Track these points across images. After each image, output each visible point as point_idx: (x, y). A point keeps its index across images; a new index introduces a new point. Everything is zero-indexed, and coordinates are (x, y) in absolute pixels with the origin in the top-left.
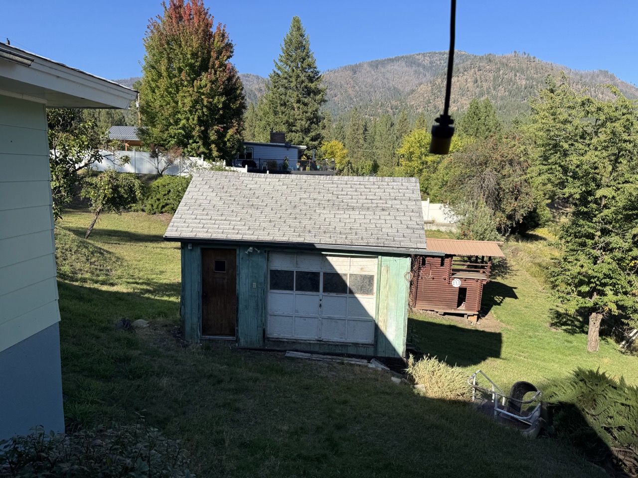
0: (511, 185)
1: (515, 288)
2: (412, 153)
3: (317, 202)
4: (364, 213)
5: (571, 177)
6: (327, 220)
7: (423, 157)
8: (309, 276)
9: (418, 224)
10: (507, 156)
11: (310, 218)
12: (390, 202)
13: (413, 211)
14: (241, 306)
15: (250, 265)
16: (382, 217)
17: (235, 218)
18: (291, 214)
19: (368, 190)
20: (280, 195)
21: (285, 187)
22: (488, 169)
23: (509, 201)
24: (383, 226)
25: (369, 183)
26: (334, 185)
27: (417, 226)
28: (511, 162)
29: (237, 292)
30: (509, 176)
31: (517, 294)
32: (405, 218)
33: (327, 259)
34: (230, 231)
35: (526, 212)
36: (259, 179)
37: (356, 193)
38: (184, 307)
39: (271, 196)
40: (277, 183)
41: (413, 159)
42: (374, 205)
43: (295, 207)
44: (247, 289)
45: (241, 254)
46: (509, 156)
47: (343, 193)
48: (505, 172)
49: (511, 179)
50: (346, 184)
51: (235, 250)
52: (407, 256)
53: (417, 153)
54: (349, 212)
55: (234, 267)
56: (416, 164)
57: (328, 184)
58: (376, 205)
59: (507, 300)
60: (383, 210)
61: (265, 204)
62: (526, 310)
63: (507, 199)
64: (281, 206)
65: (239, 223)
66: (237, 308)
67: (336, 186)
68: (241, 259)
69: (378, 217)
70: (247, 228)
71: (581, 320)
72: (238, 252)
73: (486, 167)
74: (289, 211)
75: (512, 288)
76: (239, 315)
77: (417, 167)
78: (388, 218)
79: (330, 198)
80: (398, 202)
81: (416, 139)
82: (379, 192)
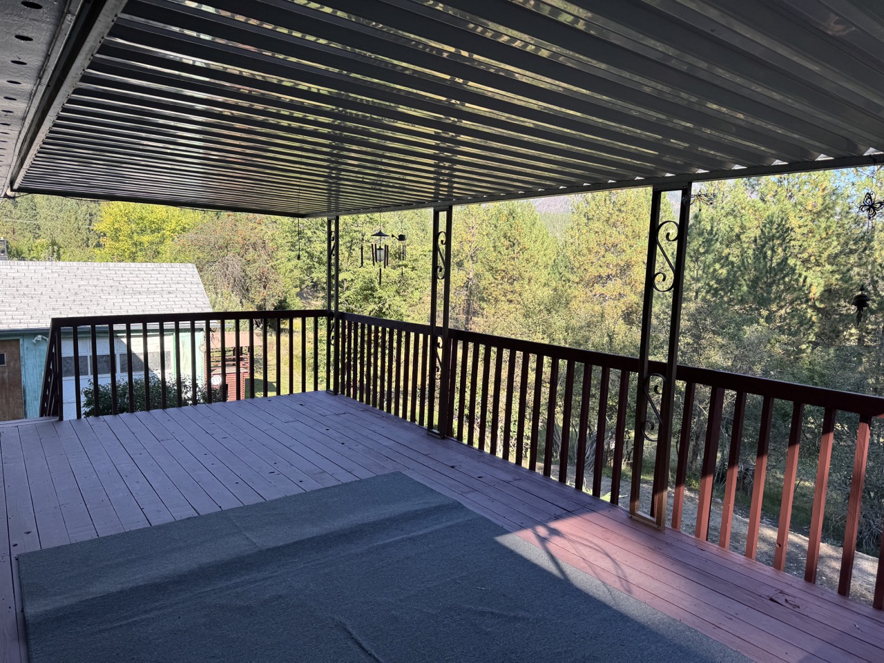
0: (258, 272)
2: (117, 230)
3: (100, 288)
4: (152, 296)
6: (116, 304)
7: (135, 237)
8: (104, 359)
9: (204, 304)
10: (249, 239)
11: (98, 304)
12: (174, 286)
13: (197, 293)
14: (28, 398)
15: (38, 354)
16: (171, 299)
17: (9, 309)
18: (74, 301)
19: (150, 276)
20: (54, 283)
21: (56, 275)
22: (230, 254)
23: (257, 289)
24: (173, 306)
25: (148, 269)
26: (111, 272)
27: (204, 305)
28: (254, 246)
29: (23, 384)
30: (255, 262)
32: (192, 299)
33: (122, 341)
34: (11, 321)
35: (277, 301)
36: (19, 268)
37: (137, 279)
39: (44, 284)
40: (45, 271)
41: (121, 238)
42: (159, 289)
43: (76, 294)
44: (35, 380)
45: (25, 344)
46: (251, 239)
47: (124, 279)
48: (249, 257)
49: (257, 265)
50: (125, 270)
51: (19, 340)
52: (200, 330)
53: (126, 229)
54: (136, 297)
55: (18, 359)
56: (125, 244)
57: (104, 270)
58: (161, 289)
60: (170, 293)
61: (40, 293)
63: (255, 288)
64: (60, 294)
65: (17, 313)
66: (25, 401)
67: (114, 272)
68: (25, 349)
69: (167, 300)
70: (29, 317)
72: (21, 342)
73: (228, 251)
74: (72, 298)
76: (27, 408)
77: (128, 249)
78: (176, 299)
79: (112, 284)
80: (181, 285)
82: (161, 278)
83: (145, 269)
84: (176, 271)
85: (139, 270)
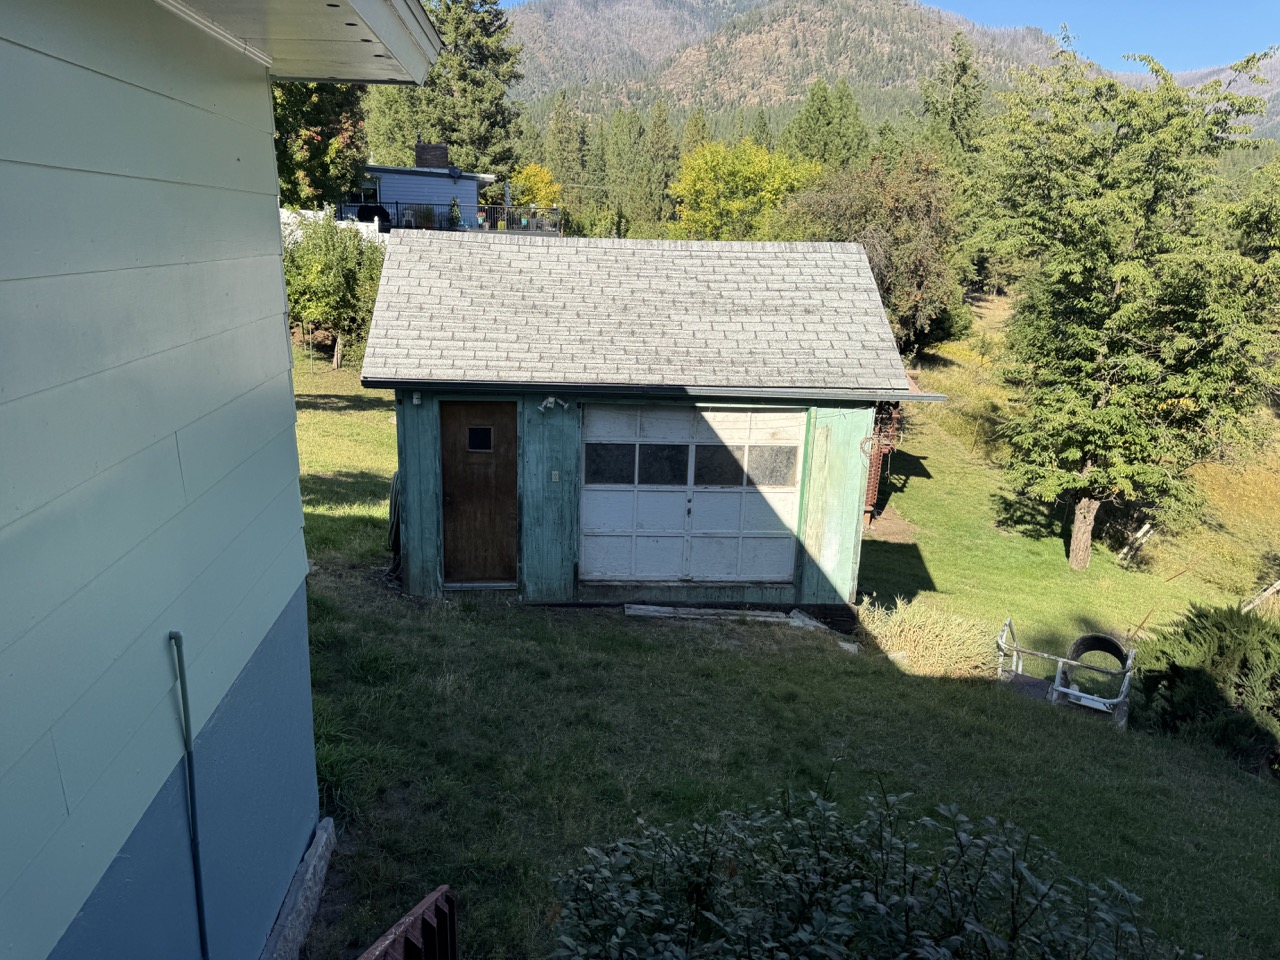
0: (913, 258)
1: (925, 458)
2: (699, 193)
3: (668, 297)
4: (771, 319)
5: (1060, 240)
6: (698, 335)
7: (722, 202)
8: (666, 453)
9: (883, 340)
10: (905, 200)
11: (664, 333)
12: (816, 295)
13: (866, 314)
14: (526, 520)
15: (547, 433)
16: (810, 327)
17: (505, 336)
18: (620, 323)
19: (768, 271)
20: (588, 283)
21: (594, 266)
22: (871, 227)
23: (906, 289)
24: (814, 345)
25: (766, 256)
26: (695, 261)
27: (881, 344)
28: (911, 212)
29: (519, 491)
30: (909, 239)
31: (929, 469)
32: (854, 328)
33: (703, 417)
34: (503, 364)
35: (937, 311)
36: (534, 250)
37: (744, 278)
38: (406, 527)
39: (570, 285)
40: (575, 258)
41: (702, 205)
42: (786, 302)
43: (625, 308)
44: (540, 486)
45: (526, 413)
46: (909, 200)
47: (718, 277)
48: (900, 232)
49: (912, 246)
50: (720, 258)
51: (515, 403)
52: (868, 404)
53: (710, 193)
54: (739, 319)
55: (512, 441)
56: (707, 216)
57: (682, 257)
58: (790, 302)
59: (914, 480)
60: (807, 312)
61: (561, 304)
62: (950, 499)
63: (903, 286)
64: (595, 307)
65: (516, 346)
66: (520, 525)
67: (699, 262)
68: (526, 423)
69: (801, 328)
70: (537, 355)
71: (1046, 512)
72: (519, 409)
73: (866, 221)
74: (615, 319)
75: (918, 459)
76: (524, 538)
77: (711, 222)
78: (821, 327)
79: (695, 290)
80: (833, 295)
81: (706, 163)
82: (792, 274)
83: (761, 256)
84: (824, 259)
85: (748, 258)
